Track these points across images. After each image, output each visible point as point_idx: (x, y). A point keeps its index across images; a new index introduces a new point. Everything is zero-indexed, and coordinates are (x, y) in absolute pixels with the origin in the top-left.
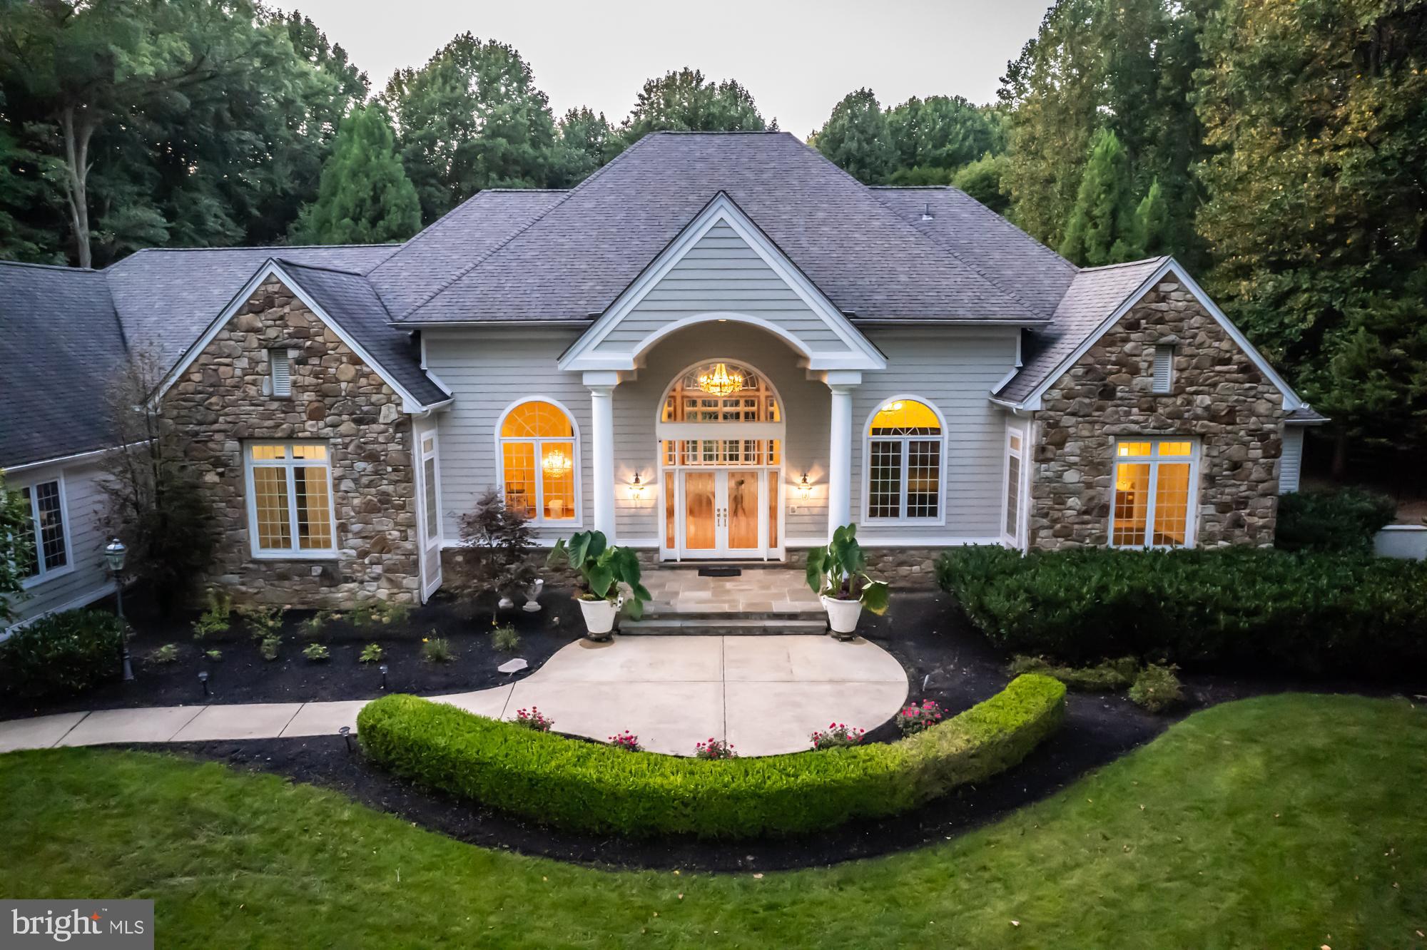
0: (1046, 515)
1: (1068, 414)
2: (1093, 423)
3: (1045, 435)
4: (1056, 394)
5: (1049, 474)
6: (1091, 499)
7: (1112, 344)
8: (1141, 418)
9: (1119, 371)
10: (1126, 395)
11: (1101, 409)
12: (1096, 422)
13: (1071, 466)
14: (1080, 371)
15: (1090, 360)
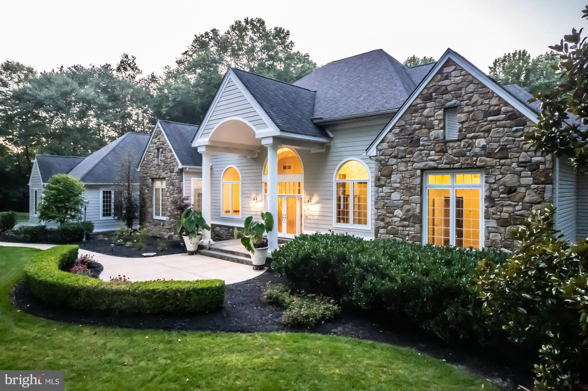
0: (383, 220)
1: (392, 157)
2: (407, 162)
3: (380, 170)
4: (385, 145)
5: (383, 194)
6: (408, 211)
7: (416, 111)
8: (436, 158)
9: (421, 128)
10: (426, 143)
11: (412, 153)
12: (409, 161)
13: (395, 189)
14: (397, 130)
15: (403, 123)
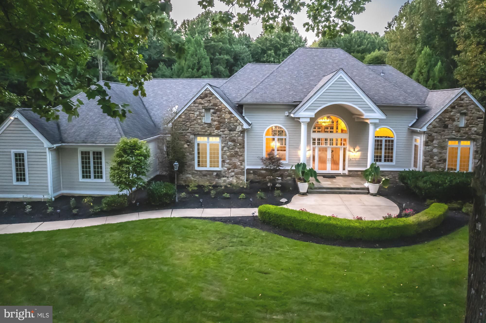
0: (428, 162)
1: (434, 132)
2: (441, 135)
3: (428, 138)
4: (431, 126)
5: (429, 150)
6: (441, 157)
7: (447, 113)
8: (456, 134)
9: (449, 120)
10: (452, 127)
11: (444, 131)
12: (443, 135)
13: (435, 147)
14: (438, 120)
15: (441, 117)
